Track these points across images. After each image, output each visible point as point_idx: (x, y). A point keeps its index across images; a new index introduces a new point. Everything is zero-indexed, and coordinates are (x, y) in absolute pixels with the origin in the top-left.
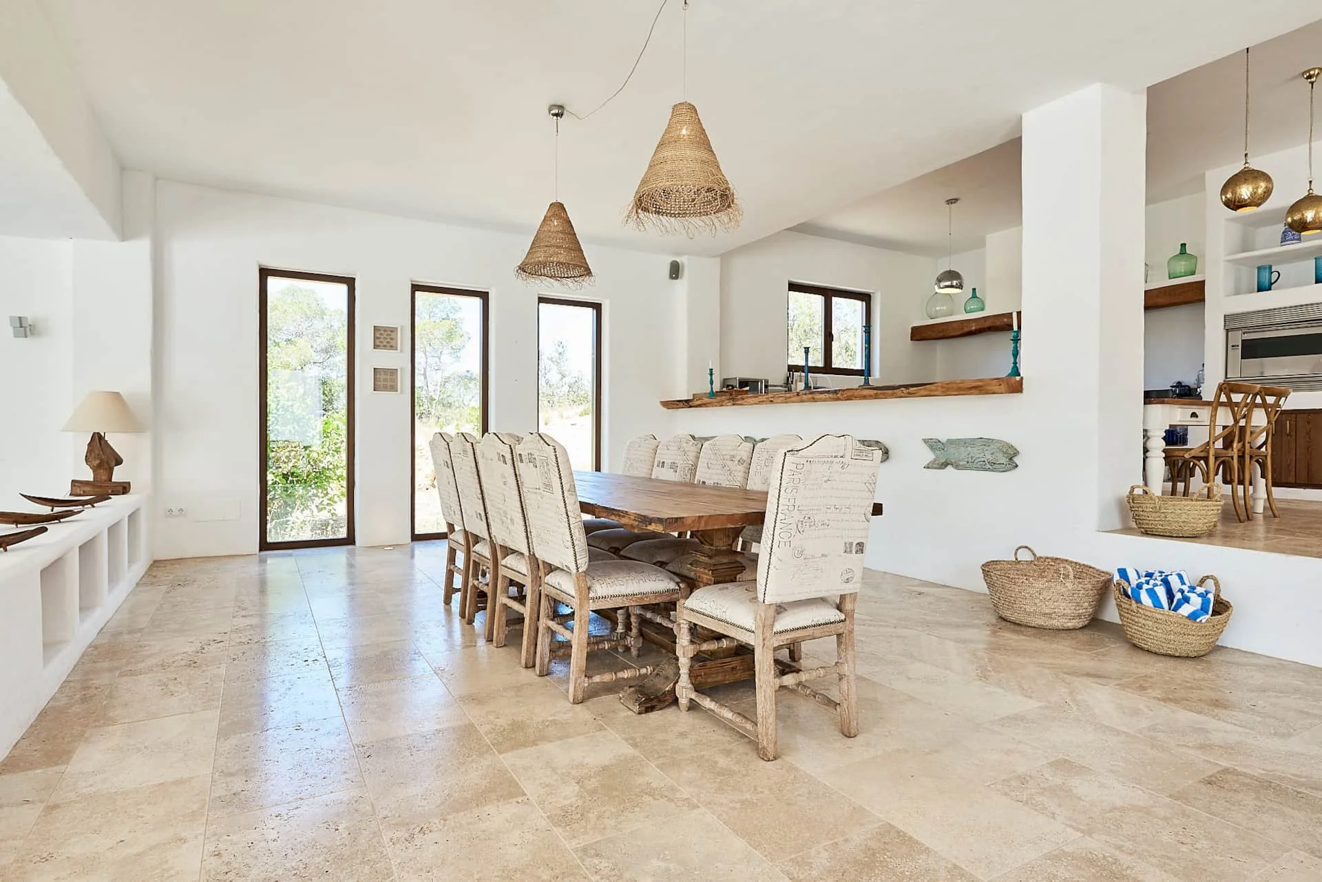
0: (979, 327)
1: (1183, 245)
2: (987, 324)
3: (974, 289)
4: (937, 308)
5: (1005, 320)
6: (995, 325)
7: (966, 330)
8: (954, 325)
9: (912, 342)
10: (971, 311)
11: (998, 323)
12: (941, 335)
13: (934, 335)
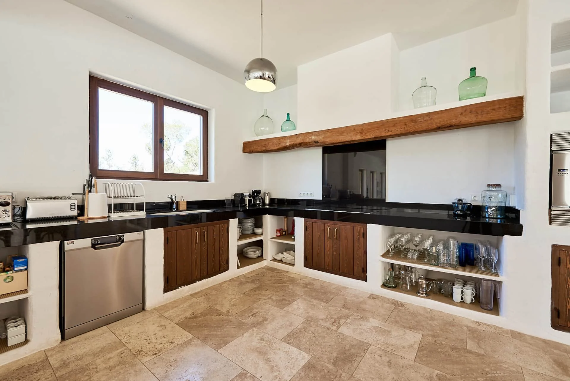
0: (292, 143)
1: (473, 70)
2: (298, 141)
3: (288, 114)
4: (262, 129)
5: (313, 137)
6: (304, 141)
7: (283, 145)
8: (274, 141)
9: (244, 153)
10: (285, 131)
11: (307, 140)
12: (264, 148)
13: (259, 149)
